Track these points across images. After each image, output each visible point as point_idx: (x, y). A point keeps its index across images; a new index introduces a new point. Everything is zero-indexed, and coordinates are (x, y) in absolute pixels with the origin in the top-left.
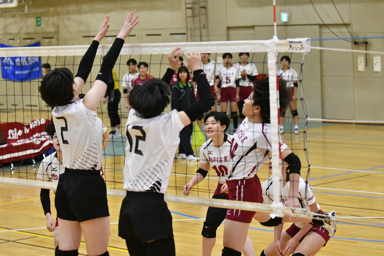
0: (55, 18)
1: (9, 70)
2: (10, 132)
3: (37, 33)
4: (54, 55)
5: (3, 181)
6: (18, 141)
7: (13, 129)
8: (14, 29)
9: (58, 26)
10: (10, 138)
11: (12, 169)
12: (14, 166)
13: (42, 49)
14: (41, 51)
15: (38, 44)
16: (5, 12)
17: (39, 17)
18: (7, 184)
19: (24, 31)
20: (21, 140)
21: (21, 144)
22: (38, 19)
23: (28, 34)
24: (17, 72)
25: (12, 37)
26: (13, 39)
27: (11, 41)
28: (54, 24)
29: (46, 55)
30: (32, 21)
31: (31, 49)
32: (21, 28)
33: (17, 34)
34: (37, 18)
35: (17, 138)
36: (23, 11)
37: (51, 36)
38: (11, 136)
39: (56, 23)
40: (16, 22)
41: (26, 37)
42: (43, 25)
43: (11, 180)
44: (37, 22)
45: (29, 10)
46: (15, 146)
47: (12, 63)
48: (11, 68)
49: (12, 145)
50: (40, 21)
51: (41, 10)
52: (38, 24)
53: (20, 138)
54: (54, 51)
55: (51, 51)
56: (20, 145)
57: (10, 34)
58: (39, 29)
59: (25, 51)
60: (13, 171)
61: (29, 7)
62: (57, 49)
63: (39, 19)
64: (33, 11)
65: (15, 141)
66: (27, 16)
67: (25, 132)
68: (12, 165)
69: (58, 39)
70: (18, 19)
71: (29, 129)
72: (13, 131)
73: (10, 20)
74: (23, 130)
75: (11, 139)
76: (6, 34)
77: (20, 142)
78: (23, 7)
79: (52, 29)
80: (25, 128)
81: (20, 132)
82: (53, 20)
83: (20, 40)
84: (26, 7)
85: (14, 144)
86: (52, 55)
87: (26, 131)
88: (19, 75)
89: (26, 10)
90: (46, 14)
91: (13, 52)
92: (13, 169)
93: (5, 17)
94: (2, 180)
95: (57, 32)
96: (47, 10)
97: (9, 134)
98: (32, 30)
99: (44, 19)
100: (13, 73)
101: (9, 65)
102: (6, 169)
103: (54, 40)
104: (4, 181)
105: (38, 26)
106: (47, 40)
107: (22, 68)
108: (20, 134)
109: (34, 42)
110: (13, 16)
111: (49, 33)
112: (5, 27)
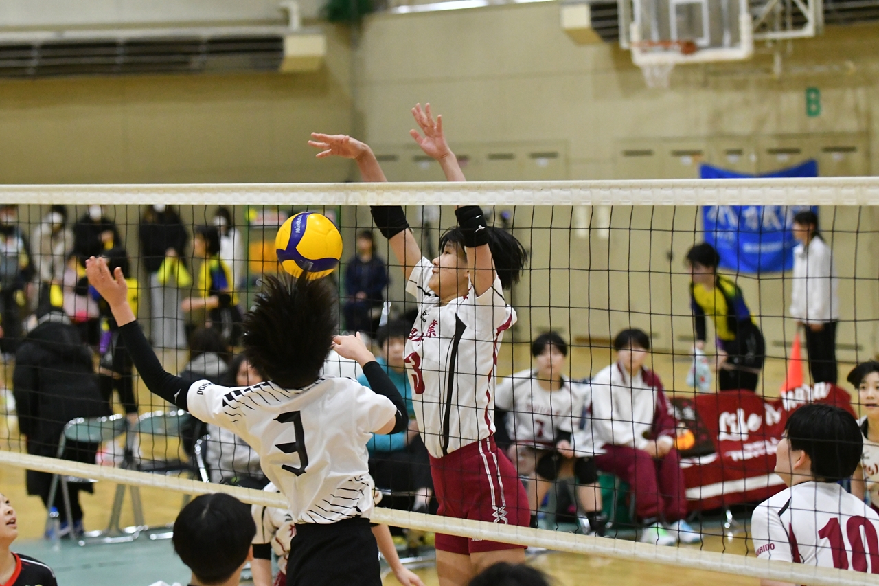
0: (861, 93)
1: (727, 241)
2: (725, 419)
3: (807, 135)
4: (854, 203)
5: (700, 563)
6: (748, 447)
7: (733, 411)
8: (741, 123)
9: (869, 117)
10: (723, 436)
11: (727, 525)
12: (734, 517)
13: (819, 185)
14: (815, 189)
15: (808, 169)
16: (716, 73)
17: (816, 91)
18: (710, 570)
19: (770, 128)
20: (758, 445)
21: (756, 454)
22: (812, 93)
23: (781, 136)
24: (748, 248)
25: (734, 146)
26: (738, 152)
27: (733, 160)
28: (856, 109)
29: (830, 203)
30: (793, 101)
31: (785, 185)
32: (761, 122)
33: (748, 138)
34: (810, 90)
35: (745, 437)
36: (769, 71)
37: (849, 144)
38: (729, 431)
39: (862, 105)
40: (747, 103)
41: (775, 145)
42: (825, 112)
43: (722, 561)
44: (809, 102)
45: (785, 68)
46: (739, 461)
47: (733, 221)
48: (731, 236)
49: (730, 457)
50: (817, 102)
51: (821, 69)
52: (811, 109)
53: (753, 437)
54: (852, 191)
55: (845, 191)
56: (754, 459)
57: (732, 137)
58: (813, 124)
59: (768, 190)
60: (732, 532)
61: (785, 59)
62: (862, 185)
63: (813, 96)
64: (798, 70)
65: (739, 445)
66: (779, 85)
67: (769, 421)
68: (729, 515)
69: (868, 155)
70: (752, 94)
71: (780, 410)
72: (733, 417)
73: (729, 98)
74: (762, 413)
75: (726, 441)
76: (718, 136)
77: (754, 450)
78: (769, 59)
79: (850, 124)
80: (770, 410)
81: (754, 422)
82: (855, 97)
83: (758, 154)
84: (778, 60)
85: (736, 455)
86: (846, 203)
87: (773, 417)
88: (752, 255)
89: (777, 67)
90: (836, 81)
91: (734, 192)
92: (732, 528)
93: (717, 87)
94: (698, 560)
95: (866, 134)
96: (836, 68)
97: (723, 428)
98: (792, 127)
99: (828, 96)
100: (738, 250)
101: (725, 228)
102: (712, 528)
103: (856, 158)
104: (703, 561)
105: (810, 113)
106: (836, 157)
107: (762, 234)
108: (755, 426)
109: (797, 160)
110: (740, 86)
111: (844, 135)
112: (717, 116)
